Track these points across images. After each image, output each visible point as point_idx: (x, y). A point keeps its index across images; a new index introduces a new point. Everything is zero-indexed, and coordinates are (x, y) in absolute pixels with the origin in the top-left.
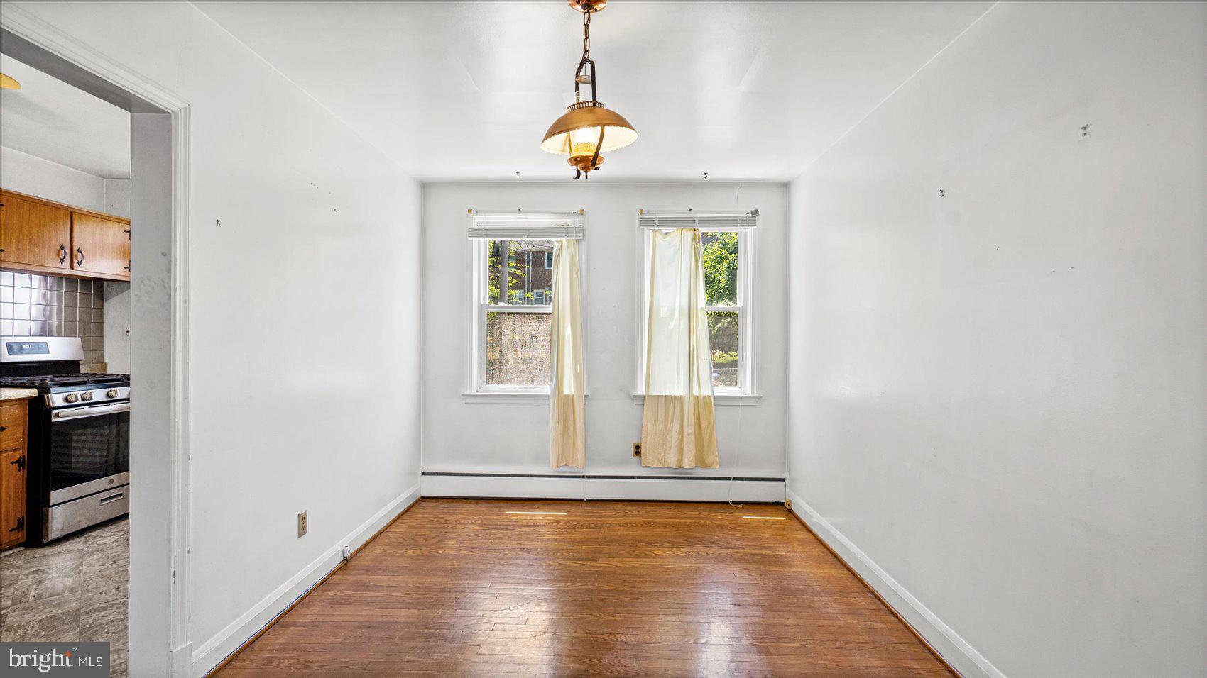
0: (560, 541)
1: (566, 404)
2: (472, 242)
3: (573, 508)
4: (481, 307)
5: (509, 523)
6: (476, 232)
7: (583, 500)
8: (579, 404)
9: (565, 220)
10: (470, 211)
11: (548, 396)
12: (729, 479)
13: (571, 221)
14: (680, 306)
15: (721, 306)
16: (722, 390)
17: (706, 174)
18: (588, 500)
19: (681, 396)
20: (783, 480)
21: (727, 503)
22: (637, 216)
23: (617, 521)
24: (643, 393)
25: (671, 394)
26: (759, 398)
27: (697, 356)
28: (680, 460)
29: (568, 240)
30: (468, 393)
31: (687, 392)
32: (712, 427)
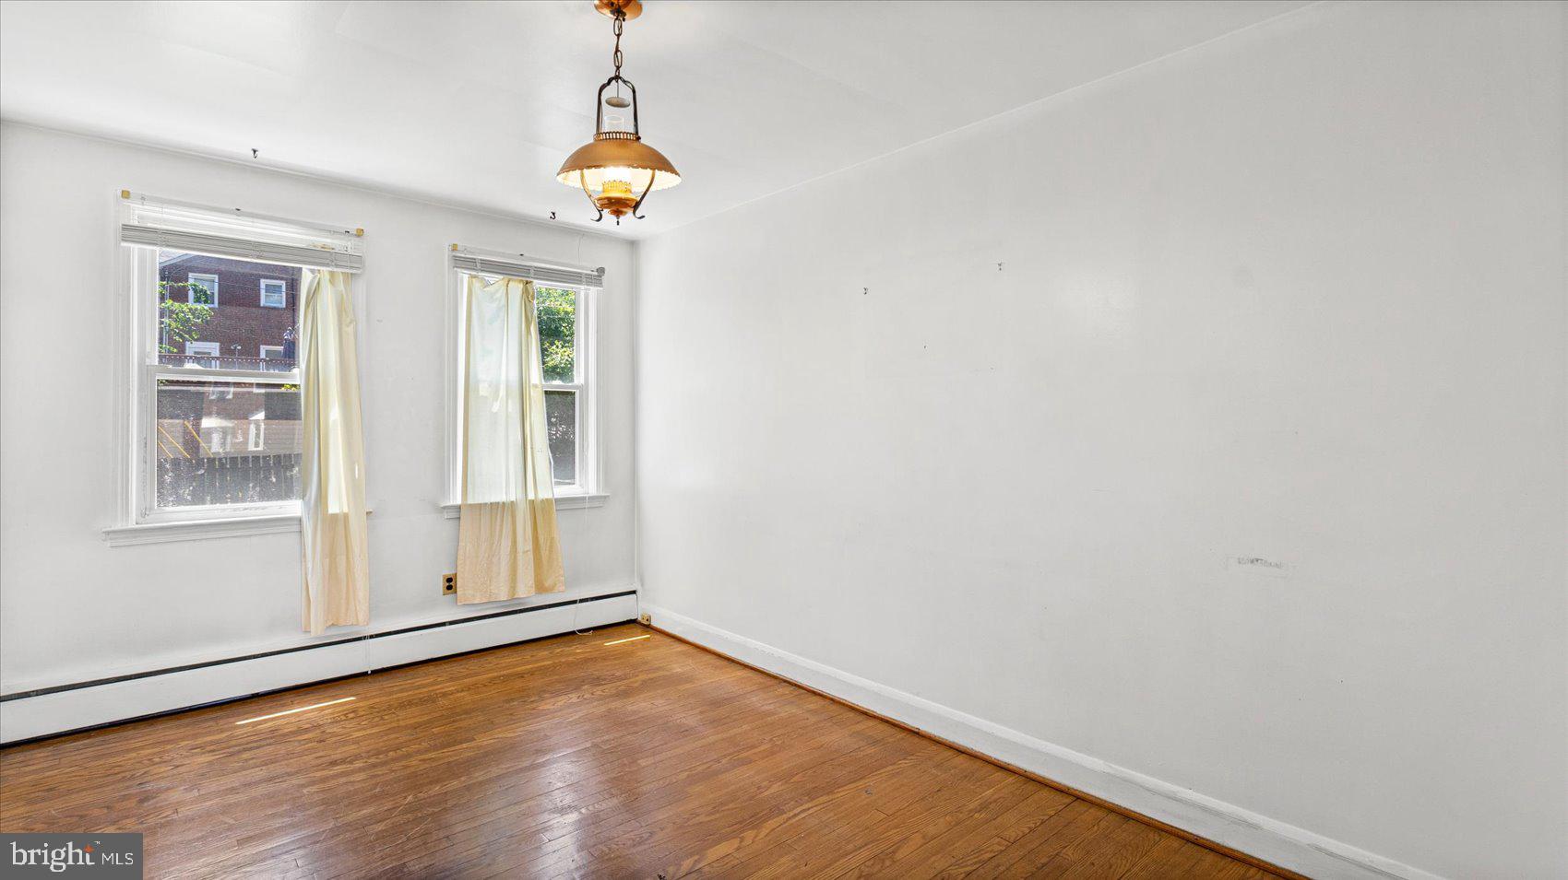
0: (387, 735)
1: (334, 526)
2: (128, 252)
3: (359, 687)
4: (145, 370)
5: (263, 736)
6: (134, 233)
7: (365, 674)
8: (357, 527)
9: (329, 240)
10: (126, 194)
11: (300, 520)
12: (574, 602)
13: (336, 243)
14: (507, 381)
15: (557, 384)
16: (563, 491)
17: (554, 214)
18: (375, 672)
19: (512, 502)
20: (634, 592)
21: (573, 633)
22: (447, 253)
23: (450, 687)
24: (459, 502)
25: (497, 501)
26: (605, 497)
27: (532, 448)
28: (513, 588)
29: (332, 273)
30: (119, 526)
31: (520, 495)
32: (553, 538)
